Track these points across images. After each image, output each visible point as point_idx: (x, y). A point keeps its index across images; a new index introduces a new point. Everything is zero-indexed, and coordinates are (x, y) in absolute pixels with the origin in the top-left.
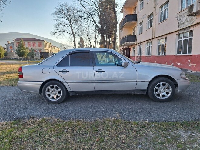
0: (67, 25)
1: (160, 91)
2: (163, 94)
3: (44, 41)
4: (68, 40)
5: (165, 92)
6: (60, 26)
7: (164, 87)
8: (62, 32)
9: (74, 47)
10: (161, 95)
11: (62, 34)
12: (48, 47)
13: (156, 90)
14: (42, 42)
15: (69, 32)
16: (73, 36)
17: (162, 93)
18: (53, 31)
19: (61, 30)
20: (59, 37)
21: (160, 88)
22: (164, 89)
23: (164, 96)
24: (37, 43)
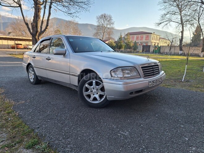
0: (176, 13)
1: (92, 91)
2: (94, 96)
3: (152, 33)
4: (175, 30)
5: (97, 94)
6: (168, 16)
7: (97, 87)
8: (168, 22)
9: (181, 38)
10: (92, 97)
11: (169, 24)
12: (153, 39)
13: (87, 90)
14: (150, 34)
15: (177, 21)
16: (181, 25)
17: (94, 94)
18: (158, 22)
19: (167, 20)
20: (164, 27)
21: (92, 87)
22: (97, 90)
23: (95, 99)
24: (145, 36)
